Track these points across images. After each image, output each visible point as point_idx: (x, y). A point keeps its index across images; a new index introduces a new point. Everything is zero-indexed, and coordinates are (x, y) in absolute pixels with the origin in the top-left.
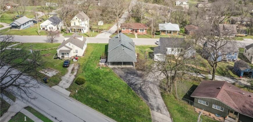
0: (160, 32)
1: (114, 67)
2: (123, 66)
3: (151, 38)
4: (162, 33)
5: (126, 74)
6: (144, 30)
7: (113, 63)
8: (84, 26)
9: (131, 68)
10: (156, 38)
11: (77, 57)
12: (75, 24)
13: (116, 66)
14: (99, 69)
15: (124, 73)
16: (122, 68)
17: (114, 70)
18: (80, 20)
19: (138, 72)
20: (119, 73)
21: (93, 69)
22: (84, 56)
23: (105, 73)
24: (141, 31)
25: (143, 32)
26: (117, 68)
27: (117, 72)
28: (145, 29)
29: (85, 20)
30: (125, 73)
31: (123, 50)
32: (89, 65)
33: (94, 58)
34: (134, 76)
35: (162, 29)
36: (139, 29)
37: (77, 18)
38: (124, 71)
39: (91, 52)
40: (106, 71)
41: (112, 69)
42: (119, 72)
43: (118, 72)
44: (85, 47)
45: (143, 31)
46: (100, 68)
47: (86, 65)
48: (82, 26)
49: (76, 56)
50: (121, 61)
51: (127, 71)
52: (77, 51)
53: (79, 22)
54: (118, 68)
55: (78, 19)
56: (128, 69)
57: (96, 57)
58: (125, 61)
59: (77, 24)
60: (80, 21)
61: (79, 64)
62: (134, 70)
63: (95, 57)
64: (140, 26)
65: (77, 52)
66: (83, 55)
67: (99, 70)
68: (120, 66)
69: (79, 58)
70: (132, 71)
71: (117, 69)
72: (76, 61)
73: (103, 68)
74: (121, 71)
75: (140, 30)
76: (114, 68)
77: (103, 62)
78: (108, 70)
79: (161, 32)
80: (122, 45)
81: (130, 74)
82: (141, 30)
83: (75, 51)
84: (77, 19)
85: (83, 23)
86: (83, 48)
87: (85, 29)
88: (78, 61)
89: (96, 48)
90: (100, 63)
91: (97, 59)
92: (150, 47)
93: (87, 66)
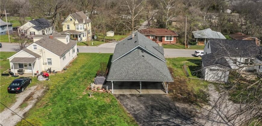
0: (196, 41)
1: (121, 93)
2: (142, 92)
3: (185, 48)
4: (199, 42)
5: (149, 110)
6: (173, 38)
7: (121, 85)
8: (82, 30)
9: (160, 95)
10: (191, 49)
11: (50, 72)
12: (68, 28)
13: (127, 92)
14: (88, 97)
15: (144, 108)
16: (141, 96)
17: (121, 99)
18: (77, 22)
19: (177, 105)
20: (133, 107)
21: (73, 98)
22: (66, 71)
23: (99, 106)
24: (168, 39)
25: (171, 41)
26: (129, 96)
27: (127, 105)
28: (174, 37)
29: (84, 22)
30: (147, 107)
32: (69, 88)
33: (84, 74)
34: (169, 117)
35: (199, 36)
36: (164, 37)
37: (71, 18)
38: (145, 103)
39: (81, 66)
40: (103, 103)
41: (118, 98)
42: (132, 105)
43: (130, 104)
44: (71, 56)
45: (170, 39)
46: (89, 95)
47: (62, 88)
48: (80, 30)
50: (139, 79)
51: (150, 103)
52: (50, 61)
53: (75, 24)
54: (130, 95)
55: (73, 20)
56: (153, 98)
57: (88, 73)
58: (146, 79)
59: (72, 27)
60: (75, 23)
61: (47, 86)
62: (166, 100)
63: (87, 73)
64: (166, 32)
65: (50, 63)
66: (64, 69)
67: (87, 100)
68: (134, 92)
69: (54, 74)
70: (164, 103)
71: (128, 98)
72: (45, 79)
73: (97, 94)
74: (138, 103)
76: (121, 95)
77: (100, 83)
78: (107, 101)
79: (197, 41)
80: (139, 48)
81: (159, 110)
82: (168, 37)
83: (47, 61)
84: (71, 20)
85: (81, 26)
87: (83, 36)
88: (47, 80)
89: (94, 60)
90: (93, 85)
91: (89, 77)
92: (187, 59)
93: (63, 92)
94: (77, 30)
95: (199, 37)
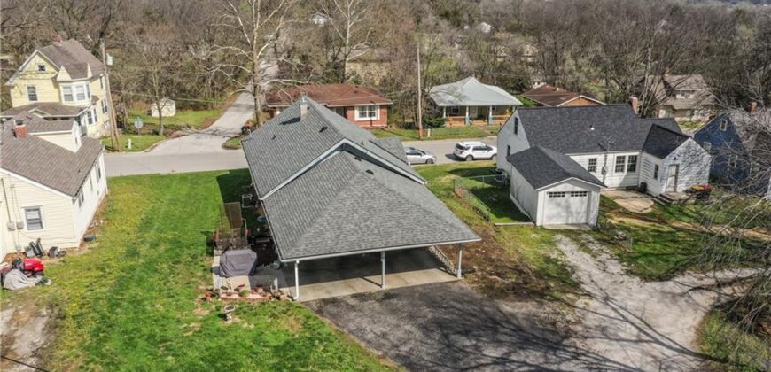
0: (441, 116)
1: (326, 296)
2: (389, 282)
3: (419, 139)
4: (451, 118)
5: (437, 336)
6: (378, 112)
7: (314, 271)
8: (86, 102)
9: (443, 286)
10: (436, 139)
11: (40, 254)
12: (33, 97)
13: (340, 290)
14: (220, 324)
15: (418, 334)
16: (388, 296)
17: (333, 316)
18: (63, 75)
20: (384, 335)
21: (170, 334)
22: (95, 245)
23: (277, 349)
24: (363, 115)
25: (373, 118)
26: (352, 302)
27: (361, 331)
28: (382, 107)
29: (90, 75)
30: (425, 329)
31: (369, 171)
32: (136, 303)
33: (162, 248)
34: (505, 350)
35: (450, 101)
36: (353, 108)
37: (43, 62)
38: (411, 317)
39: (137, 220)
40: (283, 338)
41: (320, 311)
42: (379, 329)
43: (373, 329)
44: (95, 190)
45: (371, 115)
46: (224, 317)
47: (113, 305)
48: (77, 103)
49: (36, 248)
51: (428, 313)
52: (34, 215)
53: (56, 82)
54: (354, 296)
55: (48, 68)
56: (429, 296)
57: (176, 243)
59: (47, 94)
60: (58, 79)
61: (51, 306)
63: (171, 242)
64: (356, 92)
65: (37, 223)
66: (86, 240)
67: (222, 333)
68: (361, 285)
69: (56, 260)
70: (466, 307)
71: (353, 308)
72: (32, 282)
73: (244, 310)
74: (392, 320)
75: (357, 112)
76: (326, 301)
77: (239, 272)
78: (290, 327)
79: (444, 116)
80: (345, 148)
81: (466, 333)
82: (363, 108)
83: (22, 218)
84: (42, 68)
85: (78, 87)
86: (86, 188)
87: (90, 121)
88: (43, 282)
89: (168, 196)
90: (217, 281)
91: (185, 257)
93: (120, 316)
94: (65, 103)
95: (450, 104)
